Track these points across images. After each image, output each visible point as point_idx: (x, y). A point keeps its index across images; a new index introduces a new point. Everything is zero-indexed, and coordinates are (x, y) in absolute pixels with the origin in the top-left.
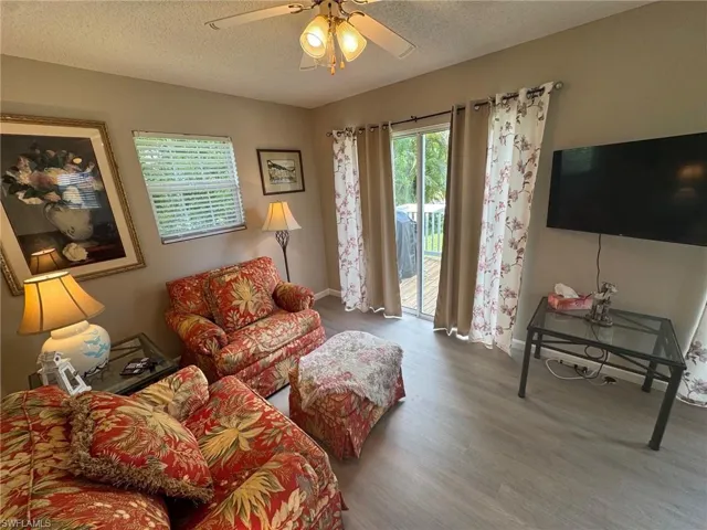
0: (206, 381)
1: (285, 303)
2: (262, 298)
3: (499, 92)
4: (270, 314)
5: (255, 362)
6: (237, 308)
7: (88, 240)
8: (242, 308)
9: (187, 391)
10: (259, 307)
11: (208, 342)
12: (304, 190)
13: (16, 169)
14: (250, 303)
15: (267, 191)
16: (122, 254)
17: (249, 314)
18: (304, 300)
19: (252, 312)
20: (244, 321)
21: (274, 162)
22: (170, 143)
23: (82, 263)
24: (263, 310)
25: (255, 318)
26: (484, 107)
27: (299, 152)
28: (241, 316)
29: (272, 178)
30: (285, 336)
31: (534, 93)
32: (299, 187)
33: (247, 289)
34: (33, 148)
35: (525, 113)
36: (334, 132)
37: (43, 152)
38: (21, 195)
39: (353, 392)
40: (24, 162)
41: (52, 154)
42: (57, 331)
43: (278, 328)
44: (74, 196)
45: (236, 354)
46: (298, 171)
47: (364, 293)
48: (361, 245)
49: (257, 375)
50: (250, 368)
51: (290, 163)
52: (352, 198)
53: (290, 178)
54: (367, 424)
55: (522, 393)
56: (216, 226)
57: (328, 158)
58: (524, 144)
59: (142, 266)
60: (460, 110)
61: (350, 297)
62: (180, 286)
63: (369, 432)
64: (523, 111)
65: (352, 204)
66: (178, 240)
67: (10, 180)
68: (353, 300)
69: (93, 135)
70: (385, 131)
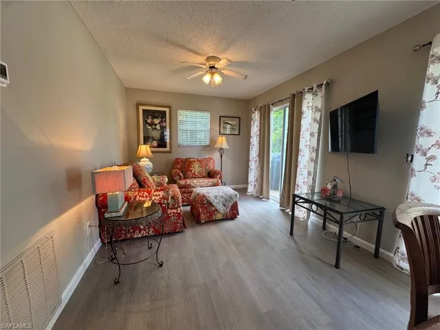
0: (167, 181)
1: (211, 175)
2: (202, 170)
3: (306, 87)
4: (204, 177)
5: (188, 188)
6: (191, 171)
7: (158, 140)
8: (193, 171)
9: (160, 180)
10: (199, 173)
11: (176, 176)
12: (239, 135)
13: (148, 118)
14: (197, 170)
15: (221, 133)
16: (166, 147)
17: (195, 174)
18: (217, 175)
19: (197, 174)
20: (192, 176)
21: (227, 122)
22: (189, 113)
23: (155, 147)
24: (201, 175)
25: (197, 177)
26: (301, 94)
27: (239, 118)
28: (192, 174)
29: (224, 128)
30: (203, 183)
31: (320, 86)
32: (237, 133)
33: (197, 165)
34: (153, 113)
35: (317, 95)
36: (253, 109)
38: (147, 125)
39: (205, 197)
40: (150, 117)
41: (156, 115)
42: (142, 160)
43: (201, 180)
44: (158, 127)
45: (183, 182)
46: (238, 126)
47: (255, 185)
48: (256, 161)
49: (188, 193)
50: (186, 189)
51: (235, 122)
52: (255, 138)
53: (233, 129)
54: (211, 215)
55: (291, 233)
56: (198, 143)
57: (249, 120)
58: (317, 109)
59: (170, 152)
60: (294, 96)
61: (249, 187)
62: (177, 159)
63: (211, 219)
64: (315, 94)
65: (255, 141)
66: (184, 146)
67: (146, 121)
68: (251, 189)
69: (167, 110)
70: (269, 107)
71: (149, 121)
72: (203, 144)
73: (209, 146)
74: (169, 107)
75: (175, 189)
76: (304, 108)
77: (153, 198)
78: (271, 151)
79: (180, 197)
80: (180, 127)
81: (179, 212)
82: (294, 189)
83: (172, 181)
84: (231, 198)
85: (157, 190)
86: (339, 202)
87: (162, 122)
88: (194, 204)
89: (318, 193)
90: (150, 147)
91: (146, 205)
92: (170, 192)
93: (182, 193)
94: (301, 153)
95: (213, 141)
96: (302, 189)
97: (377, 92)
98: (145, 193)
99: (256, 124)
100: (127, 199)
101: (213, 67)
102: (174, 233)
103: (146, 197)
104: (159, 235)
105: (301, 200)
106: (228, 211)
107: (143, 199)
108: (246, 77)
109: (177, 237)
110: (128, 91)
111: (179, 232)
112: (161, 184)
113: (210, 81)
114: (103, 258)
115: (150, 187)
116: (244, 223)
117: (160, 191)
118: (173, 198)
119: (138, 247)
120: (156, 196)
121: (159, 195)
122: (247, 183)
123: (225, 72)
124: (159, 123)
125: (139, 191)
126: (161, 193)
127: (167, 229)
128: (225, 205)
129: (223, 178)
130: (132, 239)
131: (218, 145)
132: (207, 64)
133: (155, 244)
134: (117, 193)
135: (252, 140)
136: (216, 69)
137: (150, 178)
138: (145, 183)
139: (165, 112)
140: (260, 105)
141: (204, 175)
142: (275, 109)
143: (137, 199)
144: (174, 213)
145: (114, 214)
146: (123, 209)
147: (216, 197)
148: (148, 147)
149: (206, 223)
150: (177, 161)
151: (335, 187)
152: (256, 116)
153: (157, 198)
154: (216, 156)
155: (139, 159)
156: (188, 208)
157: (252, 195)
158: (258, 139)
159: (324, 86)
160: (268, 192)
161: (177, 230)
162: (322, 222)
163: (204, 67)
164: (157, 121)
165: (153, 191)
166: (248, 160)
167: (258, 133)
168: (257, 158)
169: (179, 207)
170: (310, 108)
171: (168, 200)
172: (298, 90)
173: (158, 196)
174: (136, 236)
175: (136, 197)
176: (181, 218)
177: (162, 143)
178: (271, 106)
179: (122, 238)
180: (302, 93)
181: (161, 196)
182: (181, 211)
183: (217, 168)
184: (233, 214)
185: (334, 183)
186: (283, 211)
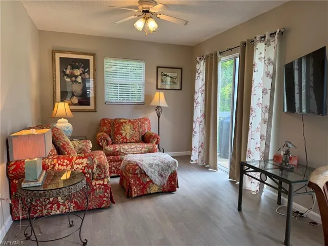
0: (91, 147)
2: (135, 134)
3: (258, 35)
4: (137, 142)
5: (117, 155)
6: (121, 134)
7: (79, 96)
8: (124, 135)
9: (83, 145)
10: (131, 137)
11: (103, 141)
12: (181, 89)
13: (66, 69)
14: (128, 134)
15: (159, 87)
16: (89, 104)
17: (126, 139)
18: (153, 139)
19: (128, 138)
20: (123, 141)
21: (165, 73)
23: (75, 105)
24: (133, 139)
25: (128, 141)
26: (253, 43)
27: (181, 69)
28: (122, 138)
29: (162, 81)
30: (135, 149)
31: (272, 35)
32: (178, 87)
33: (129, 128)
34: (73, 62)
35: (270, 45)
36: (198, 58)
37: (75, 63)
38: (65, 77)
40: (69, 67)
41: (77, 64)
42: (59, 120)
43: (134, 146)
44: (79, 79)
45: (110, 148)
46: (179, 79)
47: (200, 152)
48: (201, 122)
49: (117, 161)
50: (114, 157)
51: (176, 74)
52: (200, 94)
53: (174, 82)
54: (144, 188)
55: (240, 209)
56: (130, 100)
57: (194, 71)
58: (270, 62)
59: (94, 111)
60: (245, 44)
61: (193, 153)
62: (104, 120)
63: (145, 193)
64: (268, 44)
65: (200, 98)
66: (112, 104)
67: (64, 72)
68: (195, 157)
69: (91, 58)
70: (216, 57)
71: (68, 72)
72: (136, 100)
73: (143, 104)
74: (93, 55)
75: (101, 156)
76: (256, 60)
77: (75, 166)
78: (218, 109)
79: (108, 166)
80: (108, 79)
81: (105, 183)
82: (245, 156)
83: (97, 147)
84: (169, 167)
85: (80, 158)
86: (291, 170)
87: (84, 73)
88: (124, 174)
89: (271, 160)
90: (69, 105)
91: (64, 177)
92: (96, 160)
93: (111, 161)
94: (253, 113)
95: (149, 98)
96: (254, 157)
97: (325, 48)
98: (66, 161)
99: (201, 77)
100: (45, 167)
101: (147, 11)
102: (100, 209)
103: (67, 165)
104: (82, 211)
105: (251, 169)
106: (165, 182)
107: (62, 168)
108: (186, 23)
109: (104, 214)
110: (42, 35)
111: (105, 208)
112: (84, 150)
113: (144, 27)
114: (16, 237)
115: (70, 154)
116: (184, 197)
117: (83, 158)
118: (98, 166)
119: (56, 225)
120: (79, 164)
121: (82, 163)
122: (191, 149)
123: (162, 17)
124: (80, 75)
125: (59, 159)
126: (85, 161)
127: (92, 205)
128: (161, 176)
129: (160, 143)
130: (49, 216)
131: (155, 103)
132: (140, 7)
133: (77, 221)
134: (36, 159)
135: (196, 96)
136: (151, 13)
137: (71, 144)
138: (65, 149)
139: (88, 61)
140: (207, 53)
141: (137, 139)
142: (223, 59)
143: (56, 168)
144: (100, 184)
145: (32, 184)
146: (42, 178)
147: (151, 165)
148: (67, 104)
149: (139, 197)
150: (103, 122)
151: (287, 153)
152: (201, 67)
153: (80, 167)
154: (152, 116)
155: (56, 119)
156: (117, 180)
157: (197, 164)
158: (203, 95)
159: (277, 36)
160: (215, 161)
161: (103, 206)
162: (277, 195)
163: (136, 11)
164: (77, 72)
165: (75, 158)
166: (191, 121)
167: (204, 88)
168: (202, 119)
169: (106, 177)
170: (263, 60)
171: (92, 169)
172: (250, 38)
173: (80, 164)
174: (53, 213)
175: (54, 165)
176: (108, 191)
177: (84, 100)
178: (219, 56)
179: (37, 215)
180: (253, 41)
181: (85, 164)
182: (108, 182)
183: (154, 130)
184: (171, 186)
185: (285, 148)
186: (233, 183)
